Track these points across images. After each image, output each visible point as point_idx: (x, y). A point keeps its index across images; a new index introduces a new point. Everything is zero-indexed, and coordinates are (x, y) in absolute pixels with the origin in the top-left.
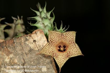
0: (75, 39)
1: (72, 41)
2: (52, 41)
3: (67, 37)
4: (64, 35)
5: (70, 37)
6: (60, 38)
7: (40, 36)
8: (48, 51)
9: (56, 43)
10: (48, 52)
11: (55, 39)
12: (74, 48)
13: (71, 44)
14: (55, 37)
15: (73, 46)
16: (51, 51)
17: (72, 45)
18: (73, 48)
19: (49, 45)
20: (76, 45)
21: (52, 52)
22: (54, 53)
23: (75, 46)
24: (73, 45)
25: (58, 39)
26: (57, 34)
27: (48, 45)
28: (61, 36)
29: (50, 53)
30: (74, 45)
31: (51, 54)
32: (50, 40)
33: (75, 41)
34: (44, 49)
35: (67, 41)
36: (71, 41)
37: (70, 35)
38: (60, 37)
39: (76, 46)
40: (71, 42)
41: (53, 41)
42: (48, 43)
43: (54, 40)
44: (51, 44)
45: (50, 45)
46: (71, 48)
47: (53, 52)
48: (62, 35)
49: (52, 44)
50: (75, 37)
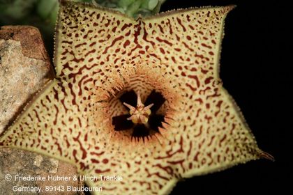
0: (215, 59)
1: (198, 73)
2: (76, 71)
3: (166, 47)
4: (149, 31)
5: (184, 49)
6: (128, 49)
8: (49, 138)
9: (98, 84)
10: (52, 142)
12: (208, 118)
13: (190, 92)
14: (96, 47)
15: (203, 107)
16: (70, 137)
17: (196, 96)
18: (202, 116)
19: (56, 97)
20: (225, 97)
21: (72, 142)
22: (85, 147)
23: (214, 108)
24: (203, 97)
25: (112, 60)
26: (110, 27)
27: (52, 97)
28: (131, 38)
30: (210, 101)
32: (66, 66)
33: (215, 73)
35: (169, 70)
36: (194, 70)
38: (127, 43)
39: (223, 107)
40: (195, 77)
41: (85, 72)
42: (55, 84)
44: (68, 90)
45: (61, 95)
46: (193, 117)
47: (82, 139)
48: (137, 34)
49: (76, 91)
50: (216, 49)
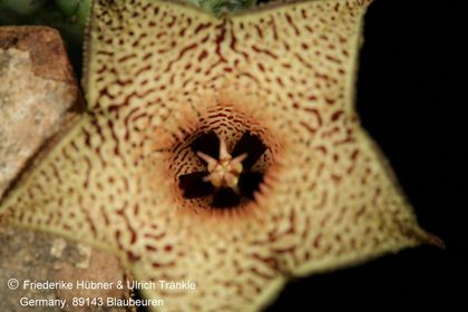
0: (348, 82)
1: (320, 105)
2: (119, 101)
4: (240, 35)
6: (205, 64)
7: (31, 100)
9: (157, 121)
10: (80, 216)
11: (150, 75)
12: (336, 179)
14: (153, 61)
15: (328, 160)
16: (110, 208)
17: (317, 141)
18: (326, 174)
19: (88, 142)
21: (113, 217)
22: (135, 224)
23: (345, 162)
24: (328, 143)
25: (178, 82)
26: (176, 29)
27: (80, 142)
28: (210, 47)
29: (100, 226)
30: (340, 150)
31: (112, 238)
32: (104, 92)
33: (347, 104)
34: (42, 180)
35: (272, 98)
36: (313, 98)
37: (306, 38)
38: (204, 55)
39: (360, 160)
40: (315, 111)
41: (135, 102)
42: (85, 122)
43: (136, 87)
44: (106, 132)
45: (95, 140)
47: (129, 212)
48: (220, 39)
49: (120, 132)
50: (350, 65)
